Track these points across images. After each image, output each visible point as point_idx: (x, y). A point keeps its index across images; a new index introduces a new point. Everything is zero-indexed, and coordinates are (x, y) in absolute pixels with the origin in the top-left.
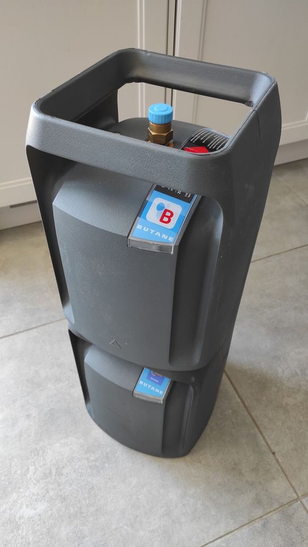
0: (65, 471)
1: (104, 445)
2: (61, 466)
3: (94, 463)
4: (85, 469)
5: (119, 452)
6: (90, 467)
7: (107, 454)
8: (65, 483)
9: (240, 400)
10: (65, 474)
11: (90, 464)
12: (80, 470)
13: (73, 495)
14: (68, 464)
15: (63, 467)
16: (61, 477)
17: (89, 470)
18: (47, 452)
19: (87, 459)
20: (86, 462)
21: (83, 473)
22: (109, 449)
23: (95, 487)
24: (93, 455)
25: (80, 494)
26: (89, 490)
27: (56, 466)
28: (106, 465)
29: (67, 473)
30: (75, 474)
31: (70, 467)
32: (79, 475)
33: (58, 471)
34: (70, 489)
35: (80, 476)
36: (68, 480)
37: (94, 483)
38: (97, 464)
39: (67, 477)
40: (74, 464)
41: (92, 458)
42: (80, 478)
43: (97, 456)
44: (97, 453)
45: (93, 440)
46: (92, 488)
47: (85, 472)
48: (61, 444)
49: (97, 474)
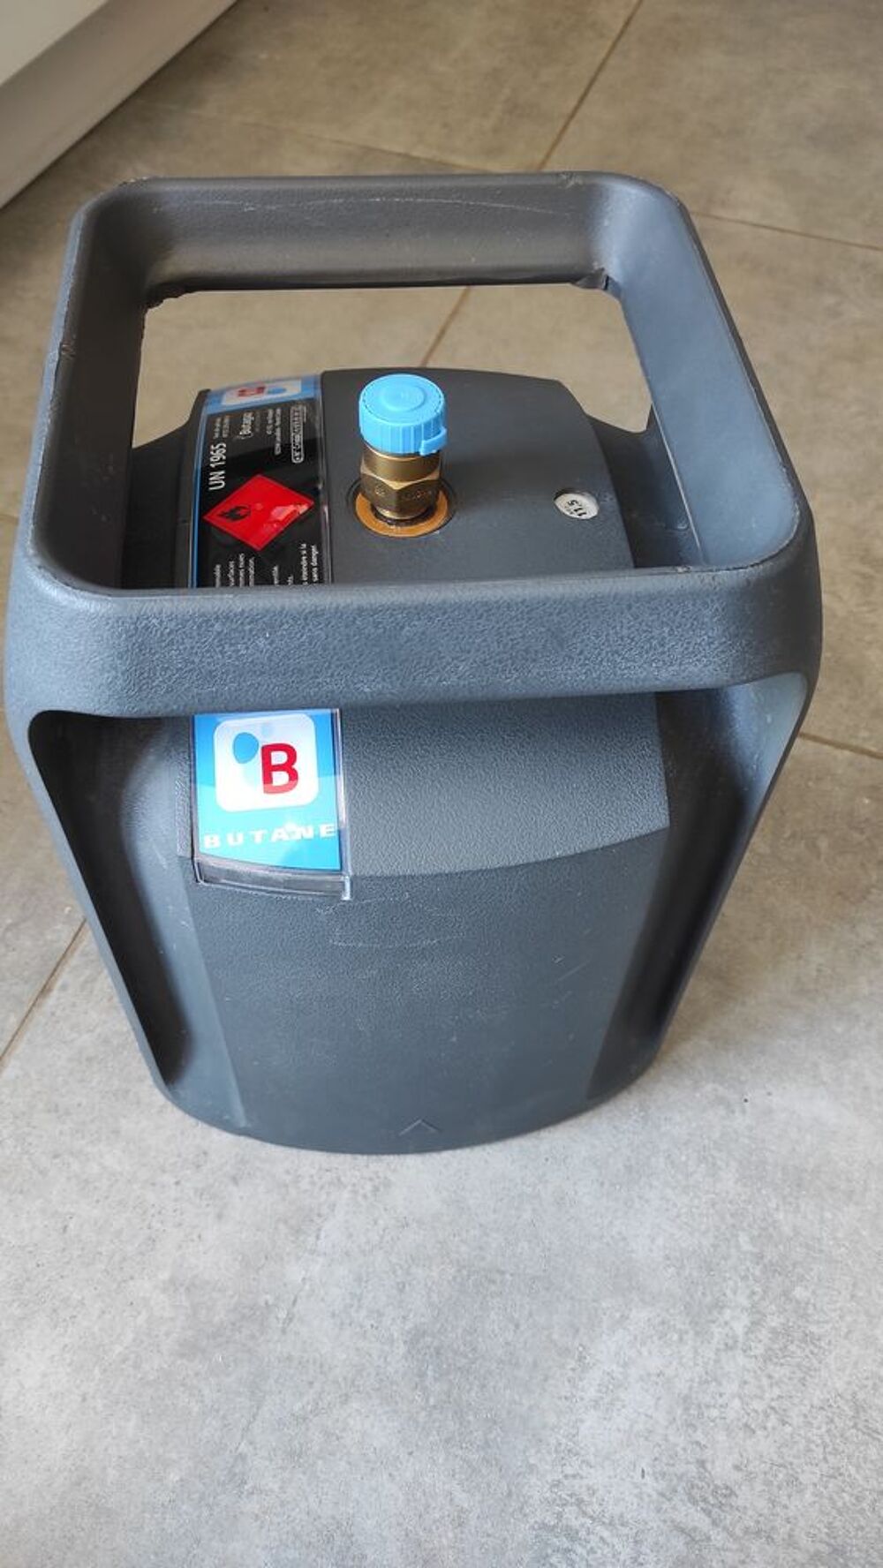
0: (722, 1470)
1: (715, 1246)
2: (693, 1469)
3: (764, 1334)
4: (765, 1381)
5: (781, 1216)
6: (767, 1359)
7: (759, 1257)
8: (773, 1502)
9: (847, 753)
10: (738, 1476)
11: (759, 1350)
12: (758, 1405)
13: (840, 1504)
14: (699, 1436)
15: (702, 1463)
16: (740, 1502)
17: (779, 1372)
18: (592, 1491)
19: (728, 1347)
20: (741, 1360)
21: (773, 1404)
22: (743, 1239)
23: (861, 1396)
24: (727, 1314)
25: (852, 1470)
26: (855, 1426)
27: (675, 1491)
28: (799, 1293)
29: (737, 1468)
30: (759, 1432)
31: (721, 1437)
32: (773, 1421)
33: (705, 1500)
34: (808, 1497)
35: (784, 1423)
36: (768, 1483)
37: (840, 1385)
38: (775, 1322)
39: (750, 1478)
40: (715, 1413)
41: (739, 1328)
42: (788, 1429)
43: (743, 1300)
44: (728, 1292)
45: (671, 1270)
46: (858, 1408)
47: (776, 1391)
48: (596, 1404)
49: (812, 1353)
